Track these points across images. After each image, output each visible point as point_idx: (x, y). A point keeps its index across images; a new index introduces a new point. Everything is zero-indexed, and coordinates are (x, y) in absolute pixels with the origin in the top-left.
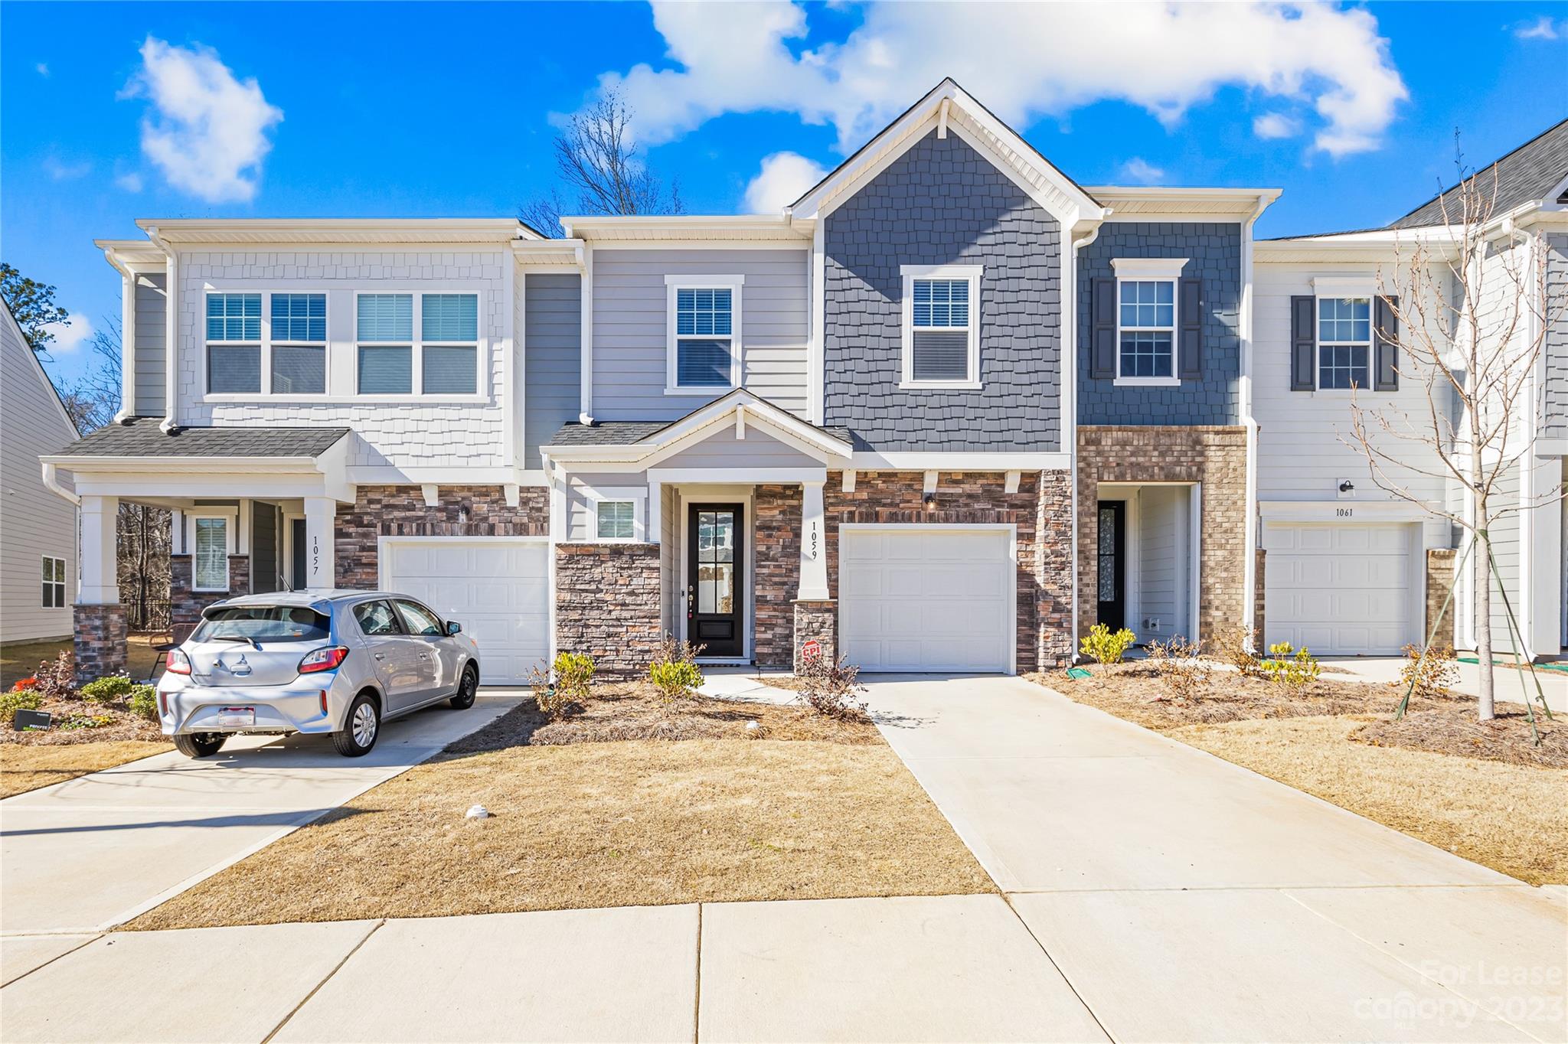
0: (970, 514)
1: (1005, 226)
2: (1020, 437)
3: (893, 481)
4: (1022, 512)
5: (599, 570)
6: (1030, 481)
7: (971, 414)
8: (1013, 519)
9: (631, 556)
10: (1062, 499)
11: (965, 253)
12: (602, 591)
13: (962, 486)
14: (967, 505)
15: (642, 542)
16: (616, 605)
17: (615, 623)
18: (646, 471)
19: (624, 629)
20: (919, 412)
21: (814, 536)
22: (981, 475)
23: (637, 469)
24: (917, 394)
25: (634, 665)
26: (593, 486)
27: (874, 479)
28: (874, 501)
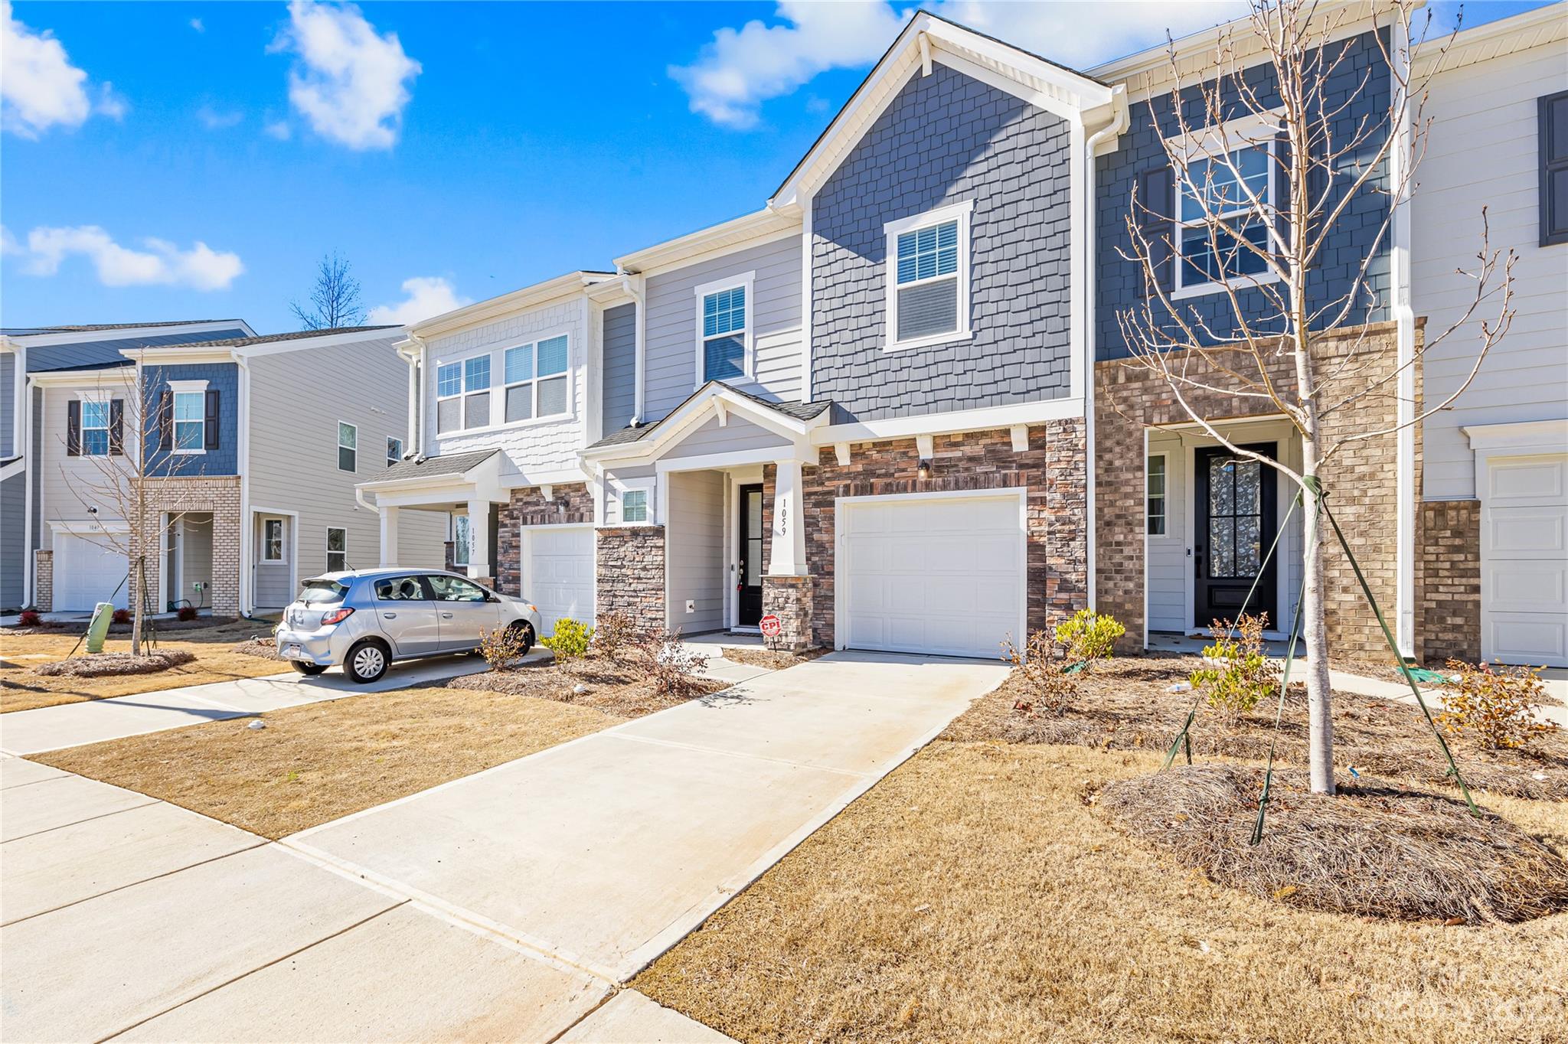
0: (972, 479)
1: (998, 148)
2: (1019, 385)
3: (888, 451)
4: (1034, 472)
5: (623, 549)
6: (1037, 435)
7: (959, 368)
8: (1024, 481)
9: (644, 536)
10: (1071, 453)
11: (952, 190)
12: (625, 566)
13: (961, 448)
14: (967, 469)
15: (652, 525)
16: (634, 579)
17: (633, 594)
18: (654, 463)
19: (639, 600)
20: (904, 375)
21: (784, 513)
22: (984, 434)
23: (647, 462)
24: (901, 355)
25: (646, 630)
26: (621, 479)
27: (869, 450)
28: (869, 473)
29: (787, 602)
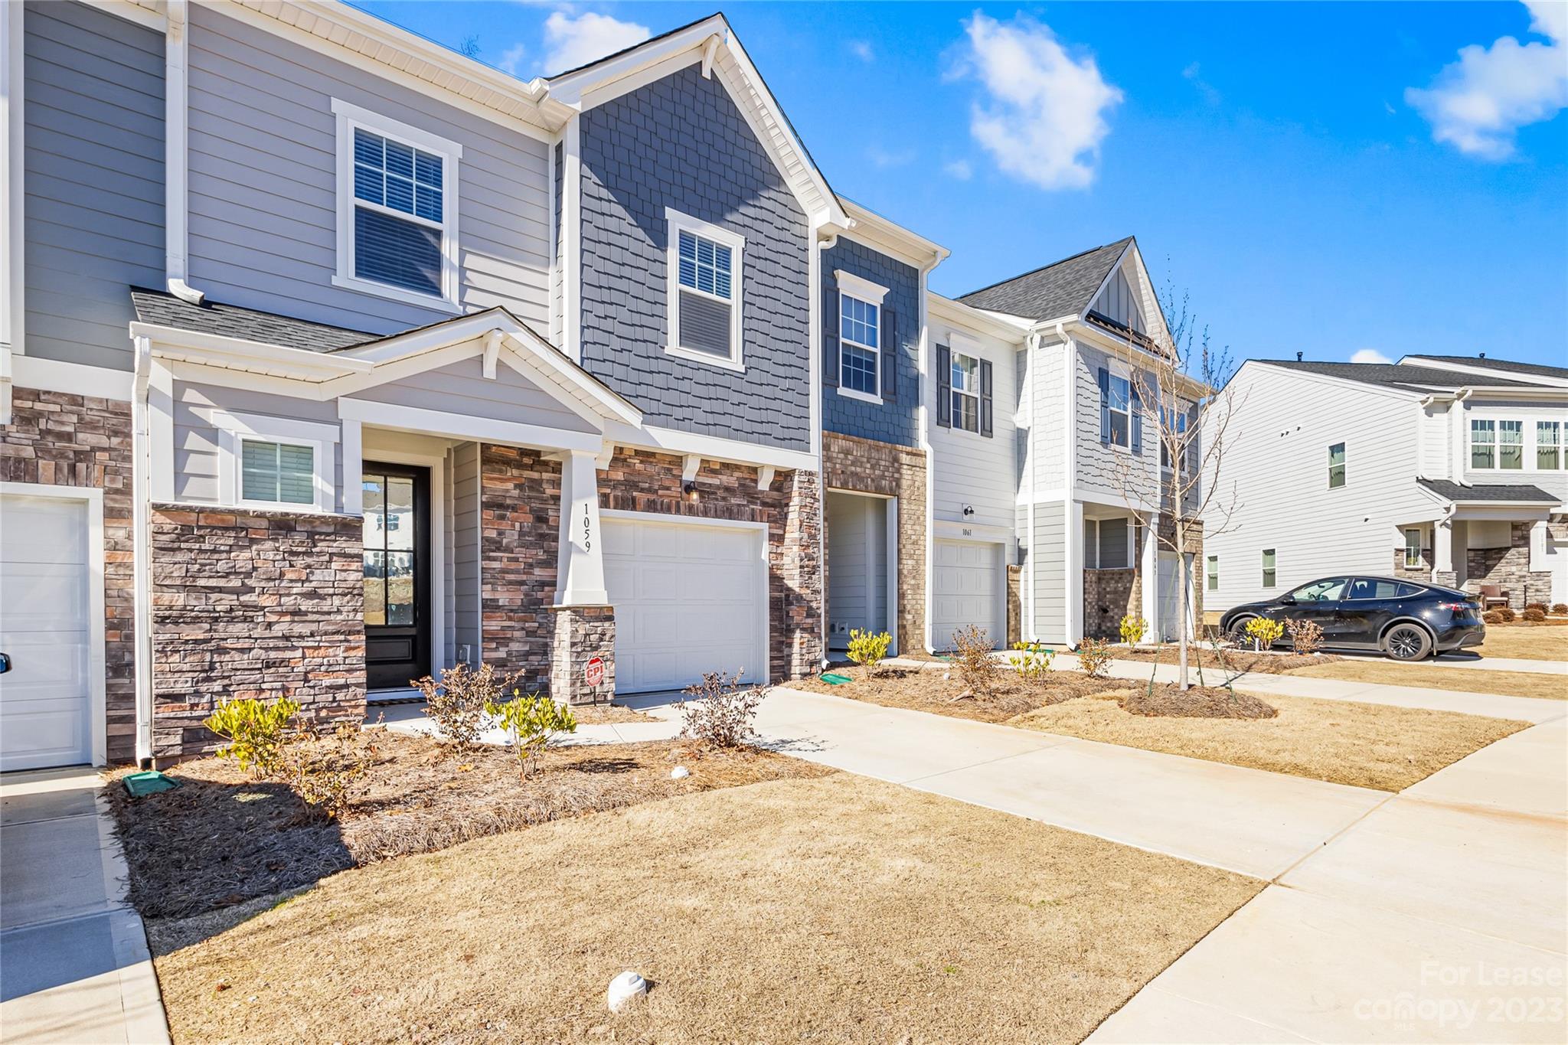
0: (727, 509)
1: (764, 203)
2: (778, 432)
3: (651, 462)
4: (774, 512)
5: (246, 553)
6: (784, 477)
7: (736, 398)
8: (765, 518)
9: (311, 535)
10: (812, 501)
11: (729, 217)
12: (252, 589)
13: (720, 477)
14: (724, 499)
15: (329, 513)
16: (282, 613)
17: (279, 644)
18: (336, 401)
19: (299, 653)
20: (685, 385)
21: (587, 522)
22: (737, 467)
23: (322, 395)
24: (683, 363)
26: (231, 409)
27: (630, 457)
28: (631, 484)
29: (601, 640)
